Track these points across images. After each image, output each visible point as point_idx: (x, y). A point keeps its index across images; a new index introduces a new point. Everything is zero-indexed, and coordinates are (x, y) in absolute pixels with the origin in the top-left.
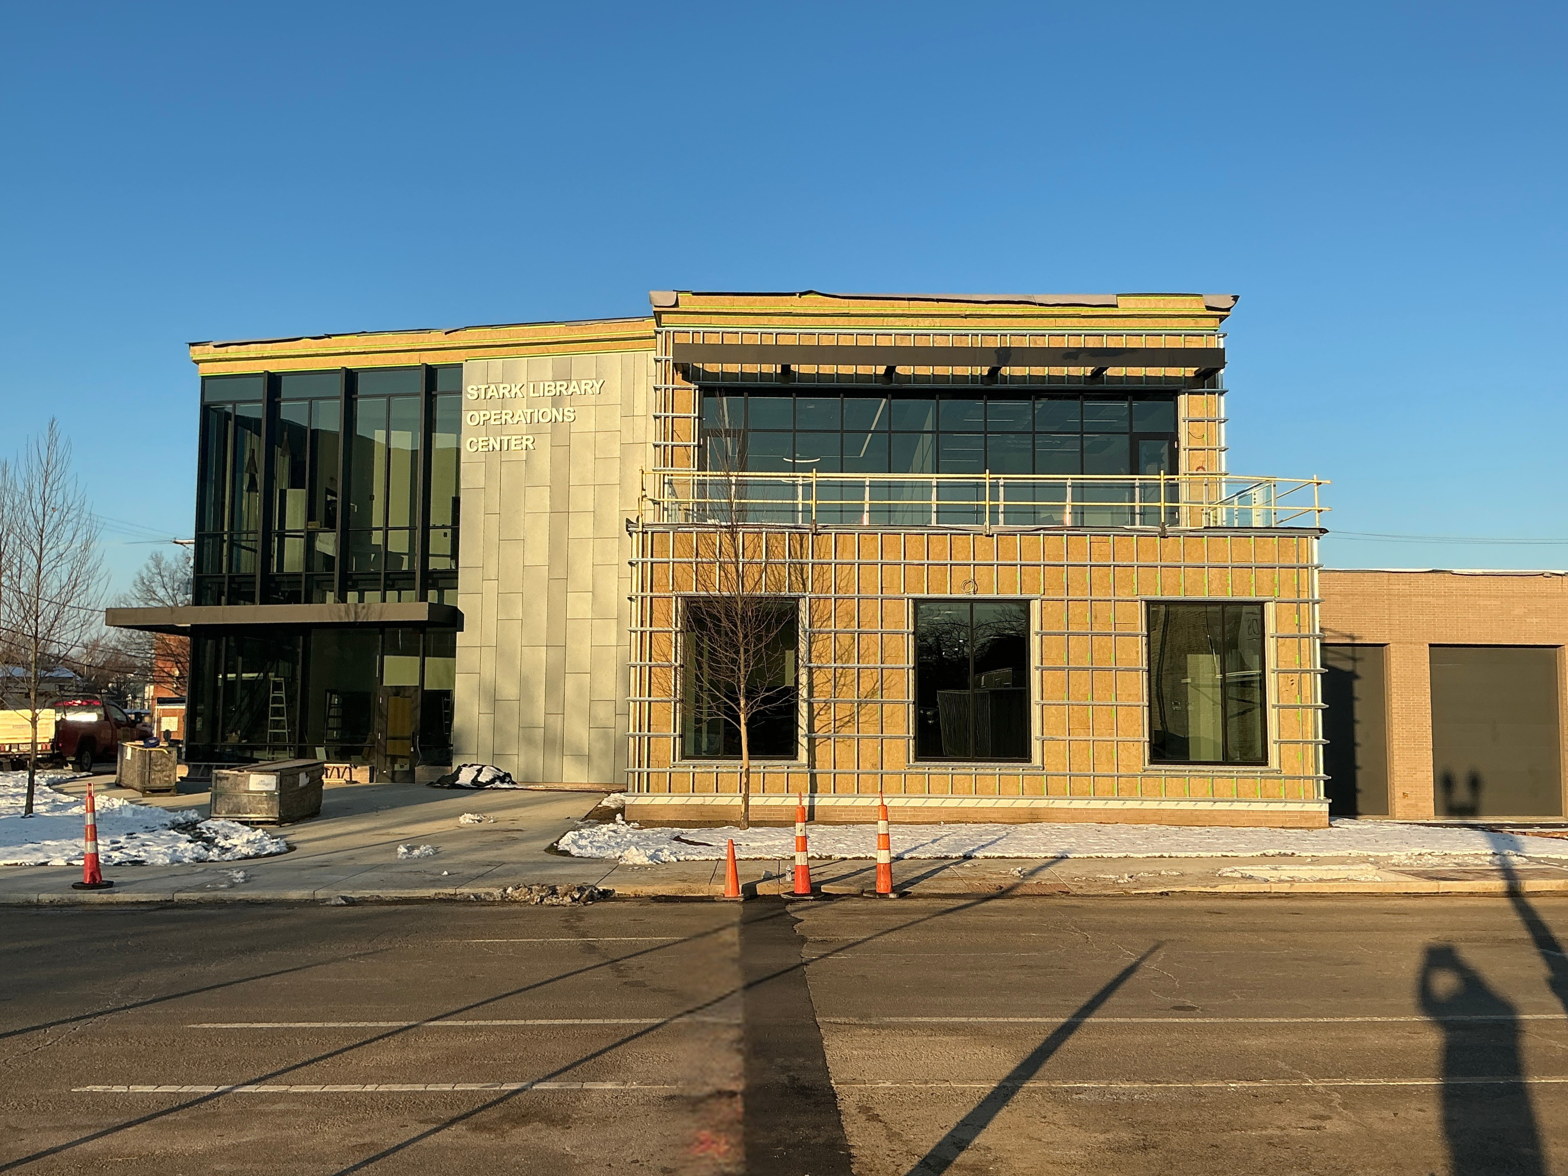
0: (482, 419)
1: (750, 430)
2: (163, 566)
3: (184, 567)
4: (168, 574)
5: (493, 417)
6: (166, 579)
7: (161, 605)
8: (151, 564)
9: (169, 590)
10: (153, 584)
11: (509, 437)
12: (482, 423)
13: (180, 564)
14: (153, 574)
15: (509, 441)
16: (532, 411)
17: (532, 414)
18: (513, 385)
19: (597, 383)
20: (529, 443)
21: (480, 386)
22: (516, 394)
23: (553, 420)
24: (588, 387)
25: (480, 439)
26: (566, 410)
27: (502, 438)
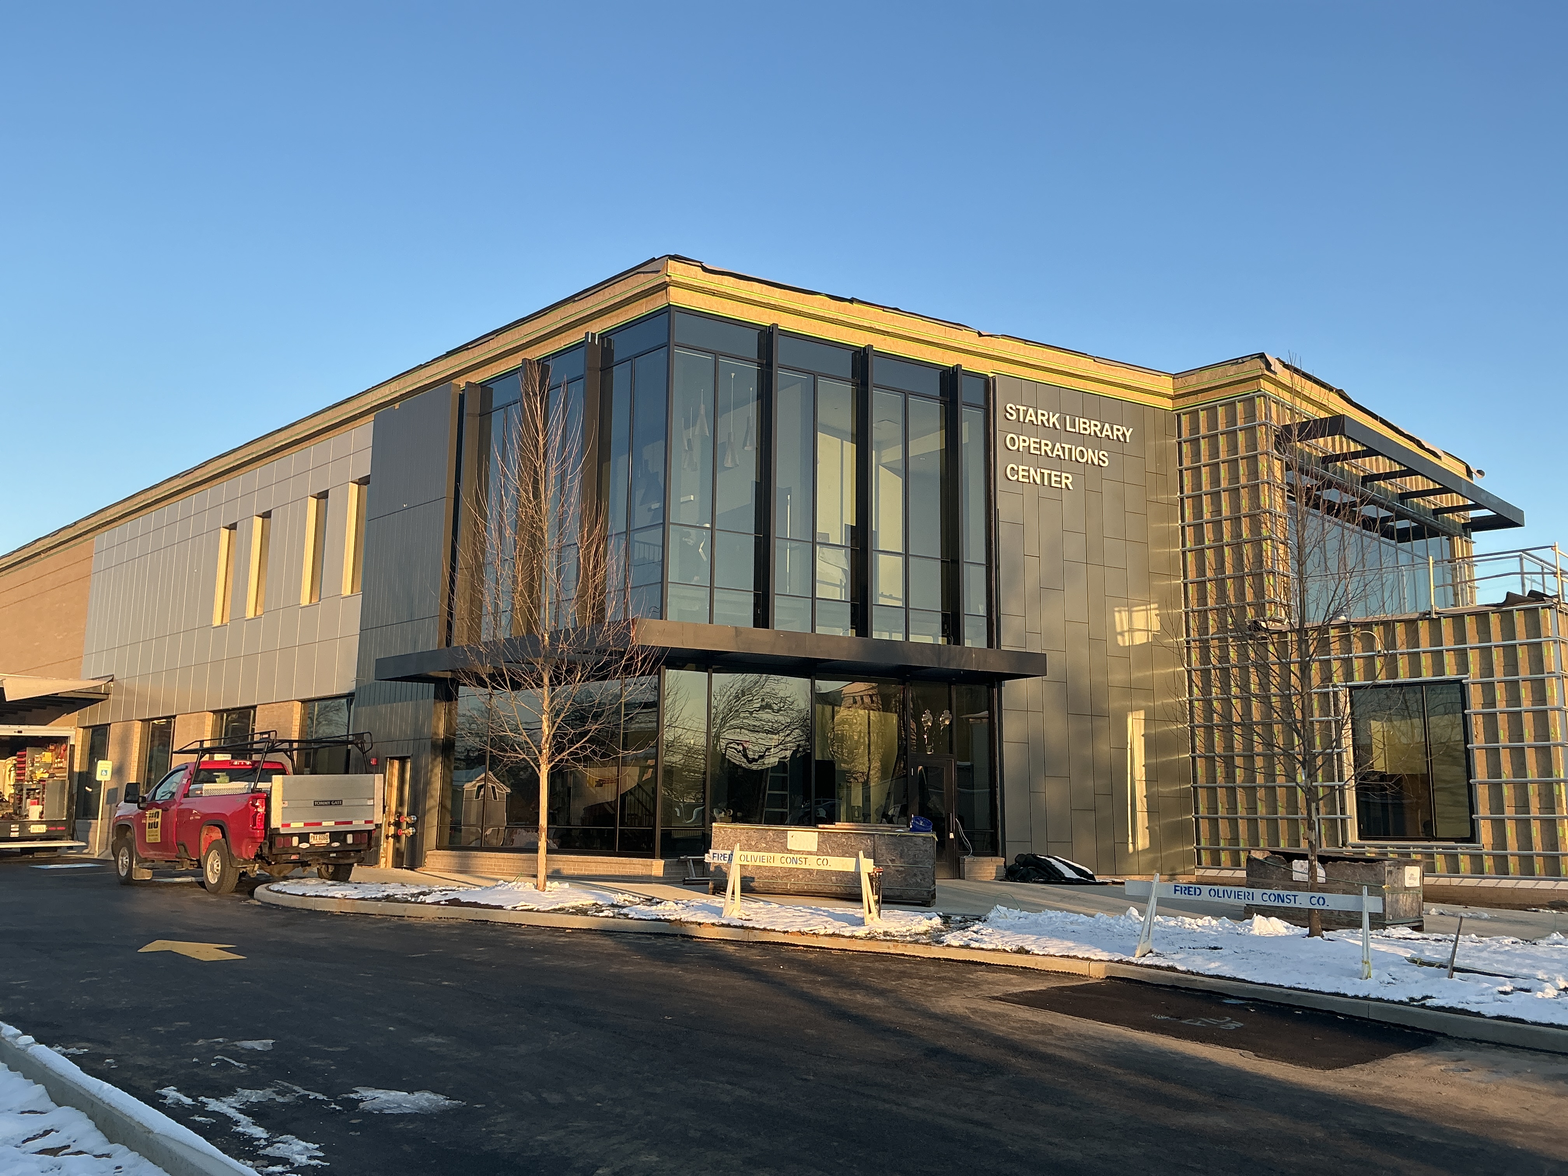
0: (1022, 444)
5: (1032, 445)
11: (1049, 472)
15: (1050, 475)
16: (1070, 446)
17: (1070, 450)
18: (1051, 414)
19: (1128, 431)
20: (1068, 482)
21: (1018, 407)
22: (1054, 423)
23: (1090, 462)
24: (1120, 434)
25: (1021, 467)
26: (1102, 453)
27: (1043, 471)
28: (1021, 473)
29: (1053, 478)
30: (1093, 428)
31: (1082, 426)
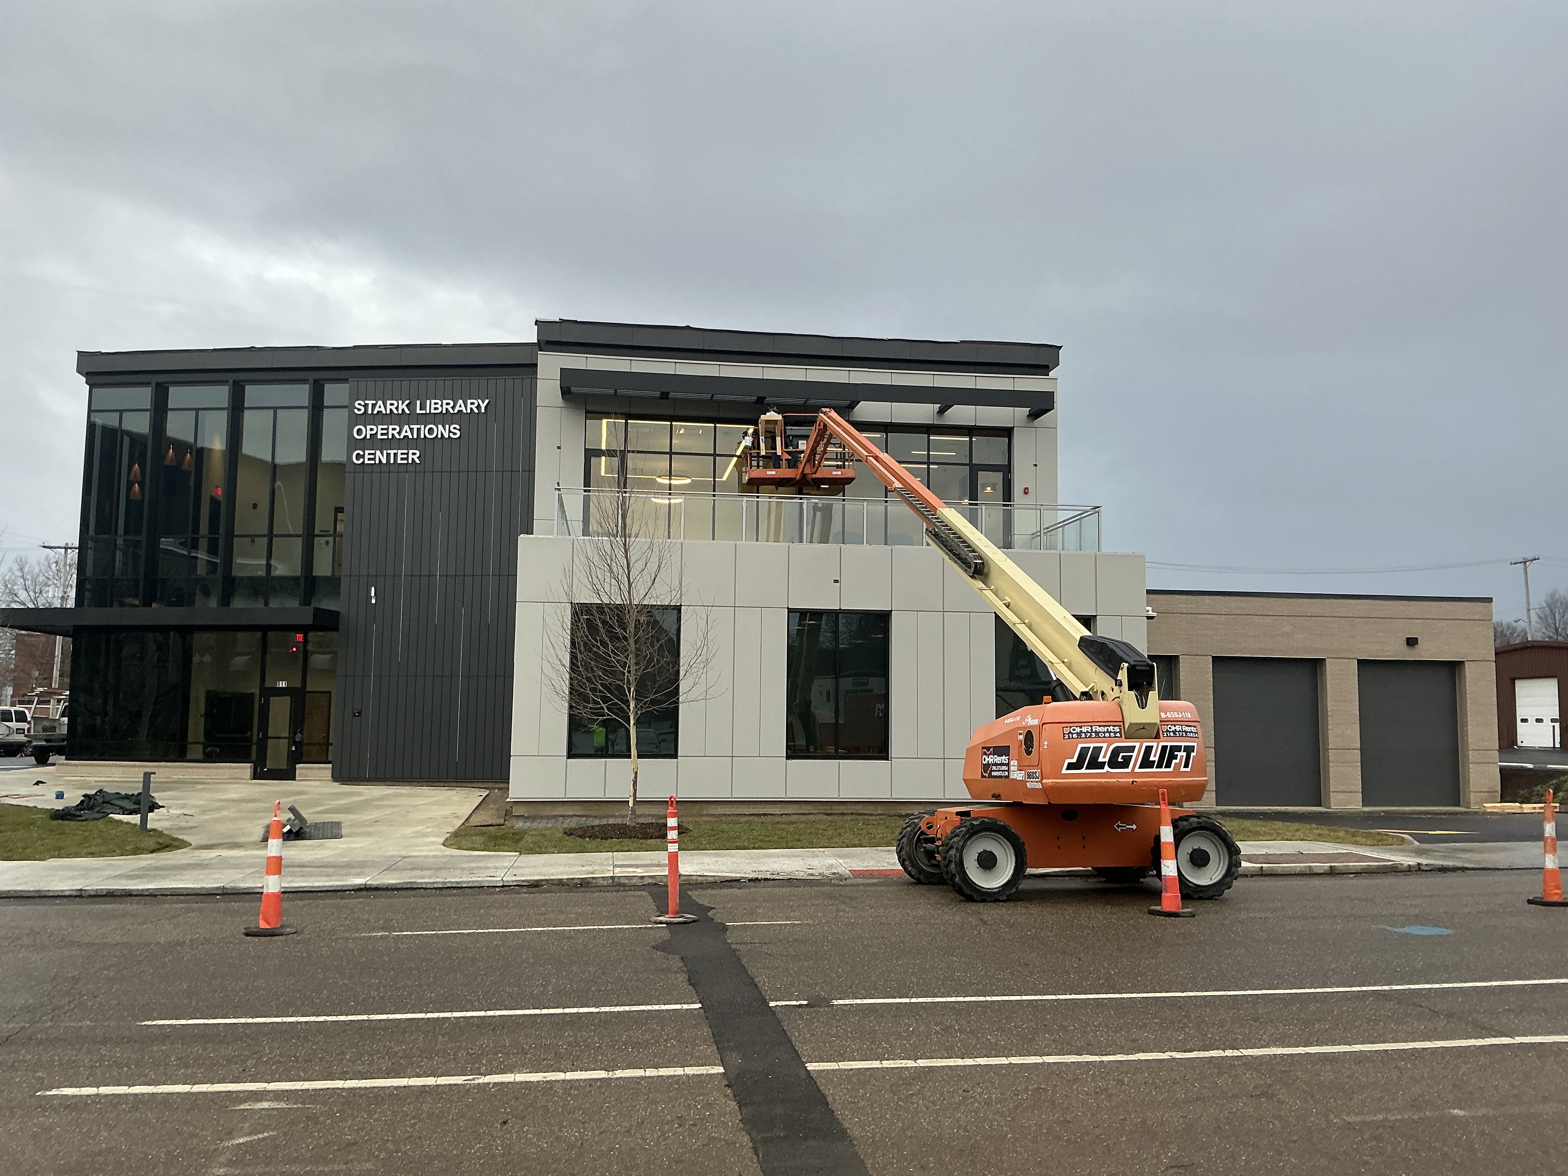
0: (369, 433)
1: (629, 451)
2: (26, 570)
3: (47, 572)
4: (30, 578)
5: (380, 432)
6: (28, 583)
7: (22, 607)
8: (16, 568)
9: (31, 593)
10: (15, 587)
11: (396, 451)
12: (368, 437)
13: (43, 568)
14: (16, 577)
15: (395, 455)
16: (419, 426)
17: (419, 429)
18: (400, 402)
19: (483, 403)
20: (415, 457)
21: (366, 402)
22: (403, 410)
23: (439, 436)
24: (473, 407)
25: (367, 452)
26: (452, 427)
27: (389, 451)
28: (367, 457)
29: (399, 456)
30: (445, 406)
31: (433, 406)
